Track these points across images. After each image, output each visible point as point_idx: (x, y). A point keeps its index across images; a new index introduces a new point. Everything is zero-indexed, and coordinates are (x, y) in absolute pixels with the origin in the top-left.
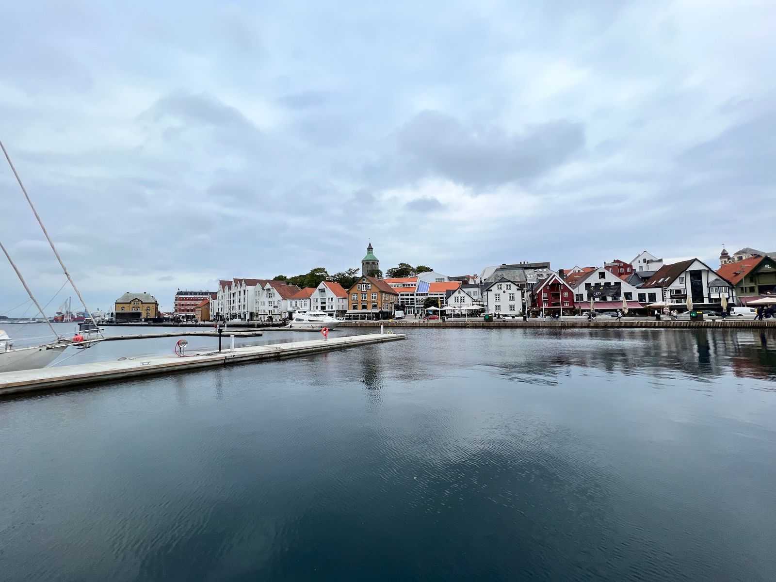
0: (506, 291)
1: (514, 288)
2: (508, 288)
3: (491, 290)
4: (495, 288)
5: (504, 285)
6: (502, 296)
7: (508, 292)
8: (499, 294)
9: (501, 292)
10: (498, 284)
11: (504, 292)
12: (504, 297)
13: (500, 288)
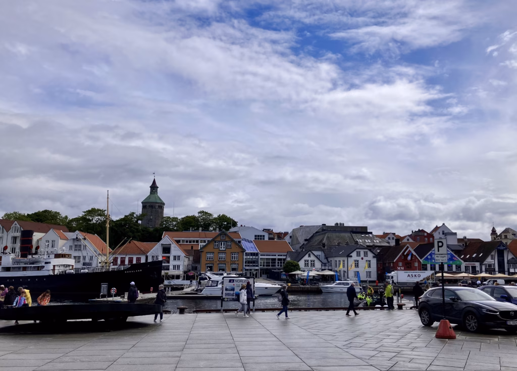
0: (364, 258)
1: (370, 255)
2: (366, 254)
3: (351, 256)
4: (354, 254)
5: (362, 252)
6: (361, 263)
7: (365, 258)
8: (358, 261)
9: (359, 258)
10: (357, 250)
11: (362, 259)
12: (363, 264)
13: (359, 254)
